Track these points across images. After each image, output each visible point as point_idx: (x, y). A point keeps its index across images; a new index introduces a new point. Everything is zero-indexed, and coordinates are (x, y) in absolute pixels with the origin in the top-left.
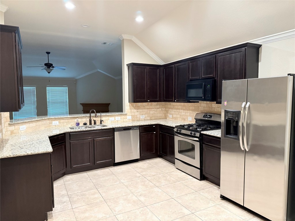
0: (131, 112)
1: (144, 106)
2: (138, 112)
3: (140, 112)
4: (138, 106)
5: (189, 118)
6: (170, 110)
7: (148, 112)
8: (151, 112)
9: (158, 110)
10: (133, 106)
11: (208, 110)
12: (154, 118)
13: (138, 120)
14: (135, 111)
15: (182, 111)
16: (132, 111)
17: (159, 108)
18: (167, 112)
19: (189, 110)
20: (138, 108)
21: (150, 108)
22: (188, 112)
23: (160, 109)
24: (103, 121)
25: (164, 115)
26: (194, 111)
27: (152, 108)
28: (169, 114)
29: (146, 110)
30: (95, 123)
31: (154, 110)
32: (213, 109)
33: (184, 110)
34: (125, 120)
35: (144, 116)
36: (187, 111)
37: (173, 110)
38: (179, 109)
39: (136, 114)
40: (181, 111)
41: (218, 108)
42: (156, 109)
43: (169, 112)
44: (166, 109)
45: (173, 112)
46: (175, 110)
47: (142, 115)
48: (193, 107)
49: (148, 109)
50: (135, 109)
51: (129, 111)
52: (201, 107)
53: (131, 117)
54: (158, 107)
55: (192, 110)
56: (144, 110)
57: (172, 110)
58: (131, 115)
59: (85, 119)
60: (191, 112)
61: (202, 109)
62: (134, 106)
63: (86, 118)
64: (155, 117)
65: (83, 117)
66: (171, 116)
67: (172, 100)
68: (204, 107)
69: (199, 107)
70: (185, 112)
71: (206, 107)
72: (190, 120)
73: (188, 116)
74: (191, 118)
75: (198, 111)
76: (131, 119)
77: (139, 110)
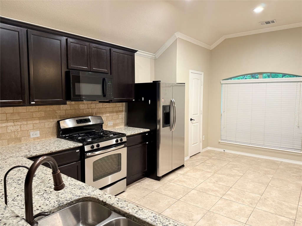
5: (31, 133)
15: (10, 124)
19: (32, 118)
22: (29, 122)
26: (43, 119)
32: (81, 111)
33: (14, 121)
36: (25, 123)
41: (88, 108)
48: (43, 113)
52: (59, 111)
55: (40, 118)
60: (38, 121)
61: (62, 114)
67: (19, 102)
68: (65, 110)
69: (57, 111)
70: (21, 125)
71: (70, 109)
72: (35, 136)
73: (28, 130)
74: (38, 132)
75: (55, 117)
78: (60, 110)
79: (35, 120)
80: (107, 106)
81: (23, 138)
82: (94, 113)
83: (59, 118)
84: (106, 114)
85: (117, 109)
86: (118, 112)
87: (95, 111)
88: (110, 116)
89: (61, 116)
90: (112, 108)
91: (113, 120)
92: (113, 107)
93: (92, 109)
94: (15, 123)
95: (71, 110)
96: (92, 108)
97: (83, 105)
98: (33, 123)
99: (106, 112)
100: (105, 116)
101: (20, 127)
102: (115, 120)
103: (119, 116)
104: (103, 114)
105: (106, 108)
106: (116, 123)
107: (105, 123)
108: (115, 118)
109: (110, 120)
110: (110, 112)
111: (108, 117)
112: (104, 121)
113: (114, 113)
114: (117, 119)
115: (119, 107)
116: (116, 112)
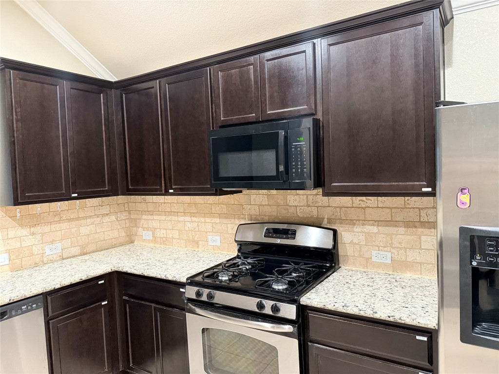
0: (6, 239)
1: (56, 214)
2: (33, 234)
3: (43, 234)
4: (35, 216)
5: (210, 238)
6: (144, 217)
7: (73, 230)
8: (84, 230)
9: (107, 219)
10: (13, 217)
11: (275, 214)
12: (92, 247)
13: (37, 261)
14: (25, 231)
15: (188, 219)
16: (11, 233)
17: (107, 214)
18: (135, 223)
19: (211, 214)
20: (34, 222)
21: (78, 219)
22: (208, 220)
23: (113, 218)
25: (123, 234)
26: (227, 218)
27: (86, 218)
28: (140, 229)
29: (65, 226)
31: (93, 223)
32: (292, 210)
33: (192, 215)
35: (59, 246)
36: (203, 220)
37: (156, 217)
38: (176, 213)
39: (29, 242)
40: (181, 219)
41: (308, 206)
42: (99, 219)
43: (143, 222)
44: (130, 213)
45: (156, 224)
46: (163, 218)
47: (53, 242)
48: (224, 206)
49: (71, 220)
50: (22, 225)
52: (249, 207)
53: (6, 255)
54: (105, 210)
55: (220, 216)
56: (58, 226)
57: (150, 217)
58: (8, 251)
60: (217, 220)
61: (253, 212)
62: (18, 215)
64: (97, 242)
66: (147, 235)
67: (156, 190)
68: (259, 205)
69: (245, 206)
70: (198, 222)
71: (268, 205)
72: (214, 244)
73: (206, 232)
74: (218, 238)
75: (242, 216)
76: (7, 262)
77: (38, 229)
78: (251, 205)
79: (214, 217)
80: (368, 205)
81: (200, 243)
82: (324, 218)
83: (248, 220)
84: (363, 225)
85: (413, 216)
86: (416, 227)
87: (326, 214)
88: (378, 233)
89: (251, 215)
90: (388, 210)
91: (393, 248)
92: (391, 208)
93: (317, 207)
94: (192, 218)
95: (270, 206)
96: (320, 204)
97: (296, 197)
98: (213, 221)
99: (365, 221)
100: (362, 232)
101: (198, 225)
102: (401, 249)
103: (420, 239)
104: (354, 224)
105: (362, 208)
106: (409, 260)
107: (360, 251)
108: (400, 243)
109: (379, 247)
110: (379, 222)
111: (373, 235)
112: (358, 244)
113: (396, 226)
114: (412, 248)
115: (422, 209)
116: (409, 224)
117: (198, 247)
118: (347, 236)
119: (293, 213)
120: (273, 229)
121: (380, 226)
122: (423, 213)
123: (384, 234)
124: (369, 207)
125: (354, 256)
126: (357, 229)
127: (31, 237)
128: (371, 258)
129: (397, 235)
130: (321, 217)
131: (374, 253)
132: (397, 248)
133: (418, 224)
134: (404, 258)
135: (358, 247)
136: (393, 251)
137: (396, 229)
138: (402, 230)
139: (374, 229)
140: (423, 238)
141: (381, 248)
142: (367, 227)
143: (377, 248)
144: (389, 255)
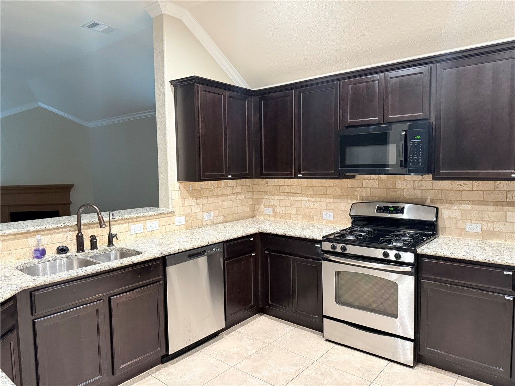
0: (184, 206)
1: (211, 190)
2: (198, 204)
3: (203, 204)
4: (199, 191)
5: (324, 214)
6: (266, 197)
7: (220, 203)
8: (226, 204)
9: (239, 197)
10: (188, 191)
11: (384, 195)
12: (230, 218)
13: (200, 224)
14: (193, 202)
15: (305, 198)
16: (187, 202)
17: (240, 193)
18: (257, 201)
19: (326, 195)
20: (197, 195)
21: (223, 195)
22: (323, 199)
23: (243, 196)
24: (115, 235)
25: (249, 210)
26: (339, 198)
27: (227, 195)
28: (262, 206)
29: (215, 199)
30: (94, 246)
31: (231, 200)
32: (399, 192)
33: (309, 195)
34: (169, 228)
35: (212, 214)
36: (318, 199)
37: (276, 197)
38: (295, 194)
39: (196, 209)
40: (299, 198)
41: (414, 189)
42: (235, 196)
43: (264, 200)
44: (253, 194)
45: (276, 203)
46: (283, 197)
47: (208, 211)
48: (338, 189)
49: (218, 196)
50: (192, 197)
51: (180, 202)
52: (361, 189)
53: (183, 217)
54: (238, 190)
55: (334, 196)
56: (211, 200)
57: (271, 197)
58: (184, 215)
59: (61, 235)
60: (332, 200)
61: (364, 194)
62: (191, 189)
63: (63, 231)
64: (233, 214)
65: (57, 228)
66: (269, 211)
68: (370, 188)
69: (357, 189)
70: (314, 201)
71: (378, 188)
72: (328, 218)
73: (321, 209)
74: (332, 214)
75: (354, 197)
76: (184, 223)
77: (201, 201)
78: (362, 188)
79: (328, 197)
80: (464, 188)
81: (315, 217)
82: (427, 199)
83: (360, 200)
84: (460, 203)
85: (501, 197)
86: (503, 205)
87: (429, 196)
88: (472, 210)
89: (362, 196)
90: (481, 193)
91: (484, 221)
92: (483, 191)
93: (422, 190)
94: (309, 198)
95: (380, 189)
96: (424, 188)
97: (404, 182)
98: (327, 201)
99: (461, 201)
100: (458, 209)
101: (314, 204)
102: (490, 222)
103: (506, 214)
104: (452, 203)
105: (460, 191)
106: (495, 230)
107: (456, 224)
108: (489, 217)
109: (472, 220)
110: (473, 202)
111: (467, 211)
112: (455, 218)
113: (487, 205)
114: (499, 221)
115: (509, 192)
116: (497, 203)
117: (313, 221)
118: (445, 212)
119: (401, 195)
120: (384, 206)
121: (474, 204)
122: (509, 195)
123: (477, 211)
124: (465, 190)
125: (451, 227)
126: (455, 207)
127: (196, 206)
128: (465, 229)
129: (487, 211)
130: (425, 197)
131: (467, 225)
132: (487, 221)
133: (505, 203)
134: (492, 229)
135: (454, 221)
136: (484, 223)
137: (487, 207)
138: (491, 208)
139: (469, 207)
140: (508, 213)
141: (473, 221)
142: (463, 205)
143: (470, 221)
144: (480, 226)
